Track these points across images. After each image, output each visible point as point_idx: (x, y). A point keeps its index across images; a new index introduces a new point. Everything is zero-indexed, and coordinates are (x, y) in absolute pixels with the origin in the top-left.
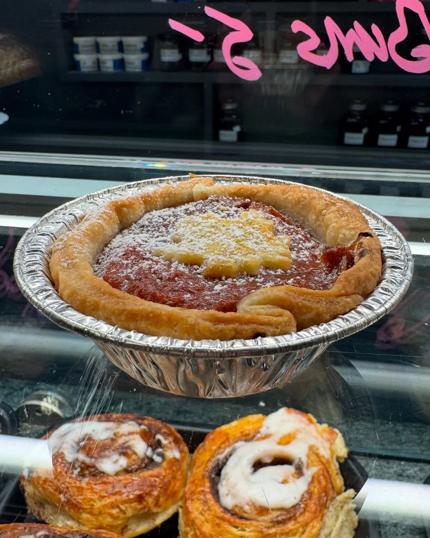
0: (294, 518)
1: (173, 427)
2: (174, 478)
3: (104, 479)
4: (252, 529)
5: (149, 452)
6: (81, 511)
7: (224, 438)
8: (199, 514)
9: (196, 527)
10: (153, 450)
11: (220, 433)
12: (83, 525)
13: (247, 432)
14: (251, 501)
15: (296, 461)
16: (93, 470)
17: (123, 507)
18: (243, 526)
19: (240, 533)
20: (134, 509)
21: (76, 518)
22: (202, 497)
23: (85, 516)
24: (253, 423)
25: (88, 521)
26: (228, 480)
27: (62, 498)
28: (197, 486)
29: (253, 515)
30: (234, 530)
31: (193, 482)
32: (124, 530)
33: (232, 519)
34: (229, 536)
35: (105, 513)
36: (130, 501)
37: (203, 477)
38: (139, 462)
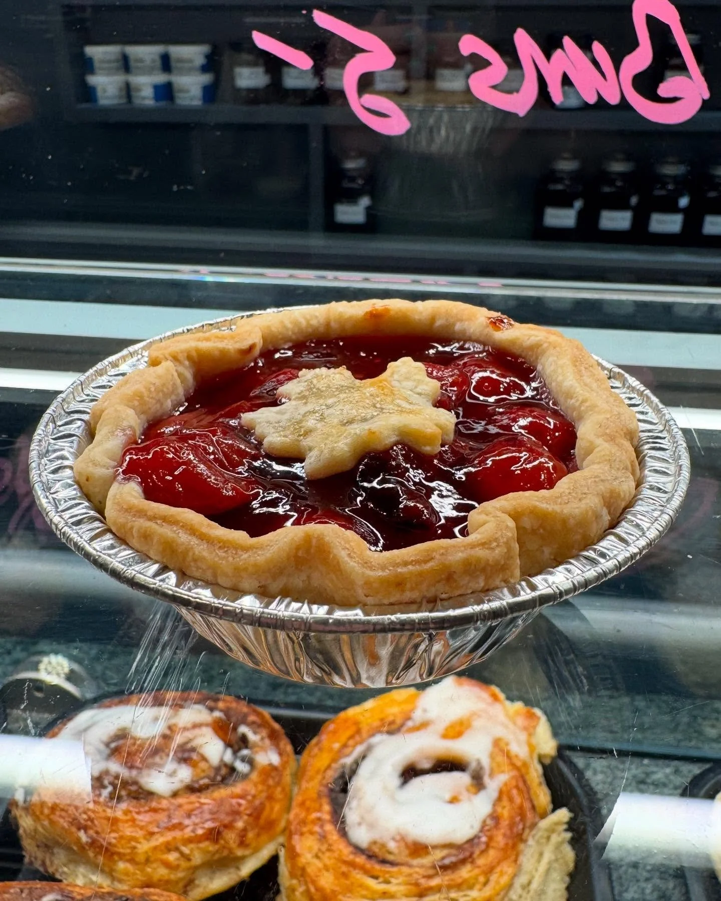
0: (470, 860)
1: (266, 712)
2: (270, 798)
3: (154, 804)
4: (401, 879)
5: (228, 756)
6: (116, 858)
7: (353, 730)
8: (313, 857)
9: (308, 879)
10: (235, 752)
11: (346, 720)
12: (120, 881)
13: (391, 718)
14: (399, 834)
15: (473, 765)
16: (134, 788)
17: (186, 850)
18: (387, 876)
19: (382, 887)
20: (205, 852)
21: (106, 869)
22: (317, 829)
23: (121, 865)
24: (400, 703)
25: (127, 874)
26: (360, 799)
27: (83, 837)
28: (308, 810)
29: (403, 857)
30: (371, 883)
31: (302, 804)
32: (188, 888)
33: (369, 865)
34: (364, 892)
35: (156, 860)
36: (198, 839)
37: (319, 796)
38: (212, 774)
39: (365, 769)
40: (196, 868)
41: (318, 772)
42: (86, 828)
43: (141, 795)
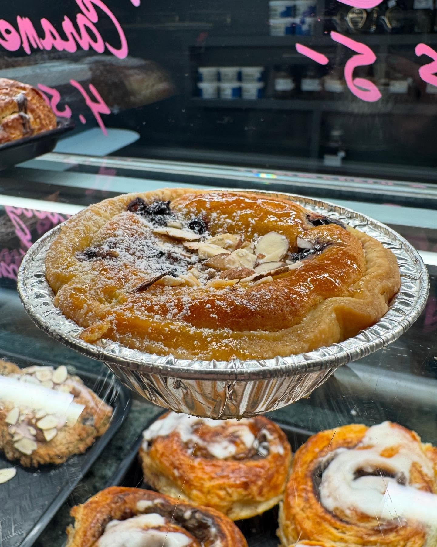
0: (395, 530)
1: (278, 426)
2: (277, 472)
3: (215, 462)
4: (352, 533)
5: (256, 444)
6: (192, 487)
7: (326, 443)
8: (300, 510)
9: (297, 523)
10: (260, 443)
11: (323, 437)
12: (194, 500)
13: (349, 440)
14: (352, 506)
15: (399, 475)
16: (204, 452)
17: (230, 490)
18: (344, 529)
19: (341, 535)
20: (240, 494)
21: (187, 492)
22: (304, 494)
23: (195, 492)
24: (356, 432)
25: (197, 497)
26: (329, 482)
27: (176, 473)
28: (299, 483)
29: (354, 519)
30: (334, 531)
31: (296, 479)
32: (229, 512)
33: (333, 521)
34: (330, 536)
35: (213, 493)
36: (237, 486)
37: (306, 476)
38: (247, 452)
39: (333, 466)
40: (233, 502)
41: (305, 463)
42: (178, 469)
43: (208, 457)
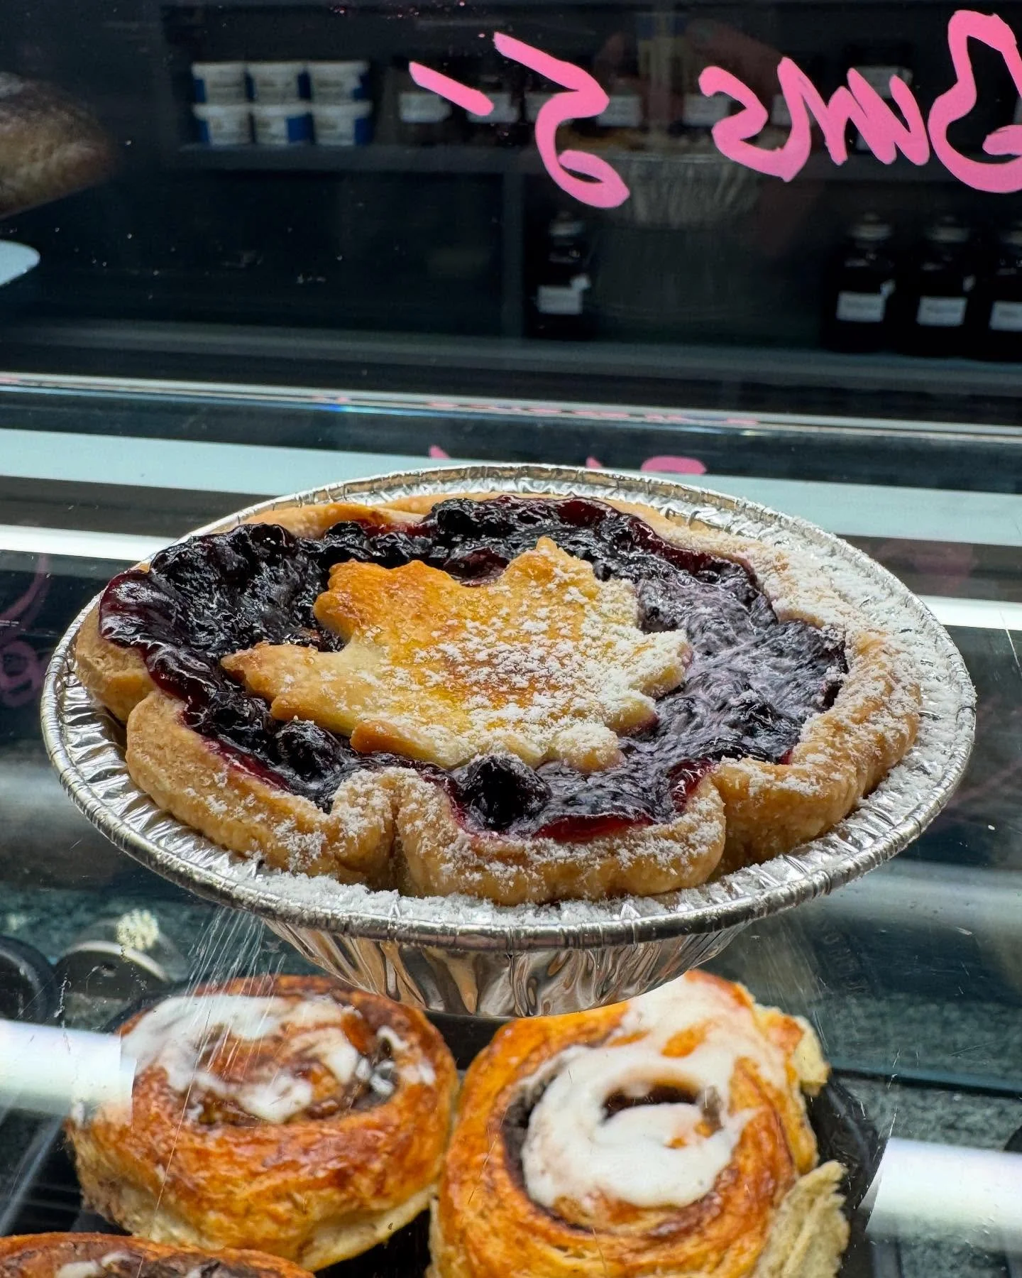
0: (697, 1229)
2: (420, 1130)
3: (258, 1134)
4: (599, 1253)
5: (363, 1070)
6: (205, 1205)
7: (538, 1038)
8: (477, 1216)
9: (470, 1247)
10: (373, 1065)
11: (529, 1025)
12: (211, 1238)
13: (591, 1025)
14: (599, 1189)
15: (706, 1095)
16: (232, 1110)
17: (301, 1199)
18: (579, 1247)
19: (572, 1262)
20: (328, 1202)
21: (192, 1220)
22: (483, 1177)
23: (213, 1216)
25: (220, 1228)
26: (545, 1137)
28: (472, 1149)
29: (603, 1221)
30: (557, 1255)
31: (464, 1142)
32: (304, 1251)
33: (554, 1231)
34: (547, 1269)
35: (260, 1212)
38: (340, 1094)
39: (554, 1094)
40: (314, 1225)
43: (242, 1120)
